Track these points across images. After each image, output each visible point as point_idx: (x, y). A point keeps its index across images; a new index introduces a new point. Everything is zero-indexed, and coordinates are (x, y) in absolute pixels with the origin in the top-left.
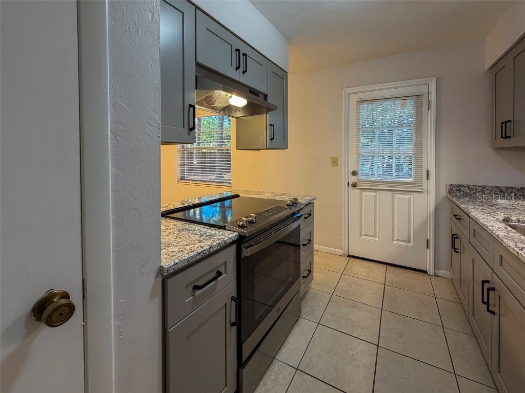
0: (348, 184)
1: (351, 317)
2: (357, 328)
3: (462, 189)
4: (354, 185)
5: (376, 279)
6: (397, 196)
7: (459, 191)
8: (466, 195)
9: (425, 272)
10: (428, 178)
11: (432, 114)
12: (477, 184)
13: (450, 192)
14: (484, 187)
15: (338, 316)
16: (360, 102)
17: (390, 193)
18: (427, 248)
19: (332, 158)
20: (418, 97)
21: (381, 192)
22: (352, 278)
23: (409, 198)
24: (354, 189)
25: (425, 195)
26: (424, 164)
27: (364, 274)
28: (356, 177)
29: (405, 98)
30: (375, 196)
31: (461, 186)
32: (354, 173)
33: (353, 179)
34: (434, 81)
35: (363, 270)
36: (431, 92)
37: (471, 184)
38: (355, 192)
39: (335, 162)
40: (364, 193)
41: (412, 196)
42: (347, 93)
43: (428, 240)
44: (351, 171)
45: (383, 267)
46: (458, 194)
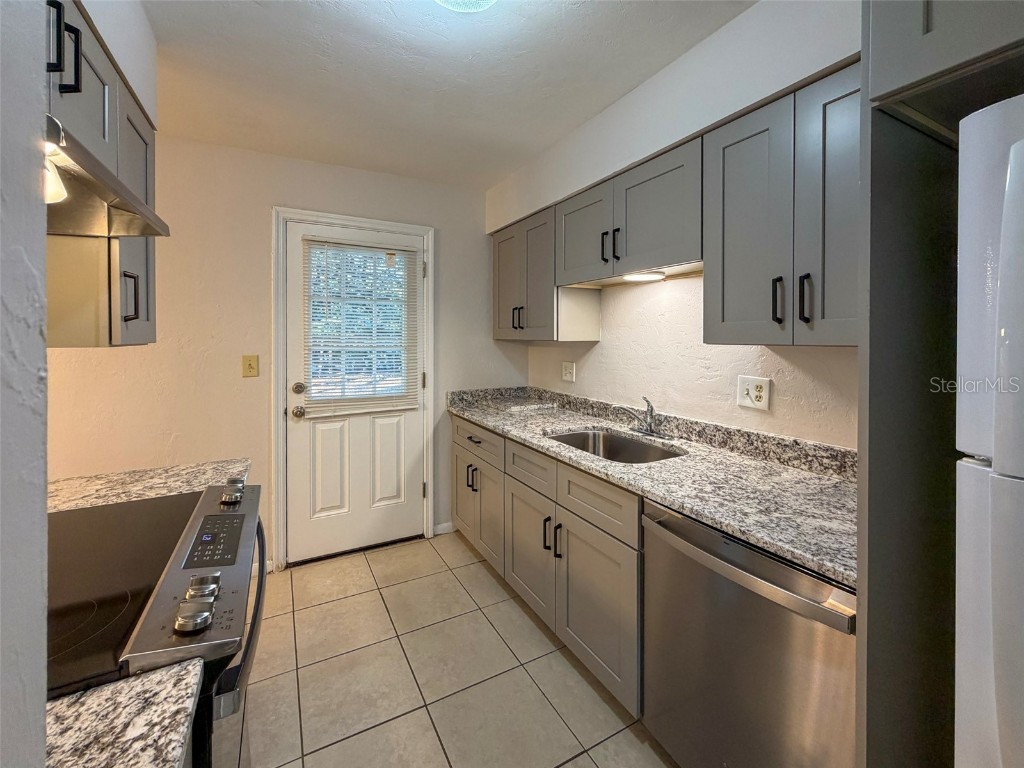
0: (286, 413)
1: (358, 688)
2: (379, 702)
3: (465, 397)
4: (300, 414)
5: (361, 587)
6: (380, 421)
7: (462, 400)
8: (470, 404)
9: (421, 536)
10: (424, 386)
11: (428, 284)
12: (479, 388)
13: (452, 403)
14: (486, 391)
15: (334, 707)
16: (311, 242)
17: (368, 417)
18: (424, 496)
19: (244, 357)
20: (410, 254)
21: (352, 419)
22: (317, 609)
23: (398, 422)
24: (297, 422)
25: (420, 412)
26: (420, 362)
27: (336, 588)
28: (302, 396)
29: (391, 252)
30: (342, 429)
31: (464, 393)
32: (299, 389)
33: (297, 401)
34: (431, 234)
35: (329, 582)
36: (428, 250)
37: (473, 388)
38: (299, 428)
39: (252, 367)
40: (321, 427)
41: (403, 418)
42: (281, 219)
43: (424, 485)
44: (291, 385)
45: (359, 558)
46: (461, 405)
